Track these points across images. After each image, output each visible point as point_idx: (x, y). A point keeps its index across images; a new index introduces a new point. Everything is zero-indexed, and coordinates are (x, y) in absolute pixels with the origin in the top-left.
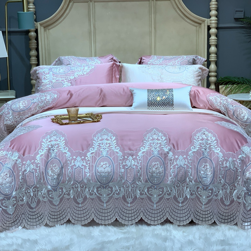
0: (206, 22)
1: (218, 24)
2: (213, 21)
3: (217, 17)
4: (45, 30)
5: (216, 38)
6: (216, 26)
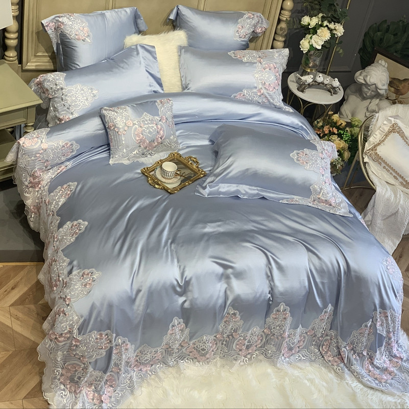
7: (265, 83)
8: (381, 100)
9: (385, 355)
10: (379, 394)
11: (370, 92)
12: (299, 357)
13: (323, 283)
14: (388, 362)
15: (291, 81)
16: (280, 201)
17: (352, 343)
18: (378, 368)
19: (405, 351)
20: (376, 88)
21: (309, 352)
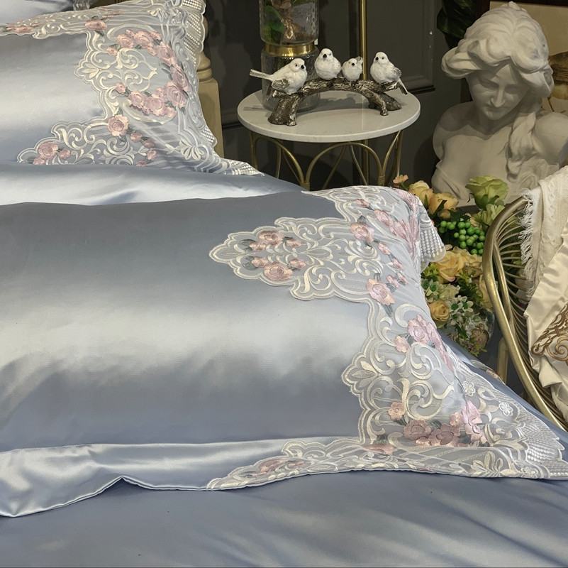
7: (128, 92)
8: (538, 116)
11: (501, 92)
15: (246, 109)
16: (212, 485)
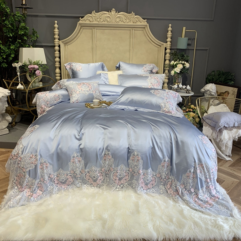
0: (164, 45)
1: (171, 46)
2: (169, 45)
3: (171, 42)
4: (65, 46)
5: (170, 55)
6: (170, 48)
7: (152, 83)
9: (207, 195)
10: (200, 213)
12: (153, 191)
13: (161, 143)
14: (209, 199)
17: (184, 184)
18: (202, 201)
19: (221, 195)
20: (210, 92)
21: (159, 189)
